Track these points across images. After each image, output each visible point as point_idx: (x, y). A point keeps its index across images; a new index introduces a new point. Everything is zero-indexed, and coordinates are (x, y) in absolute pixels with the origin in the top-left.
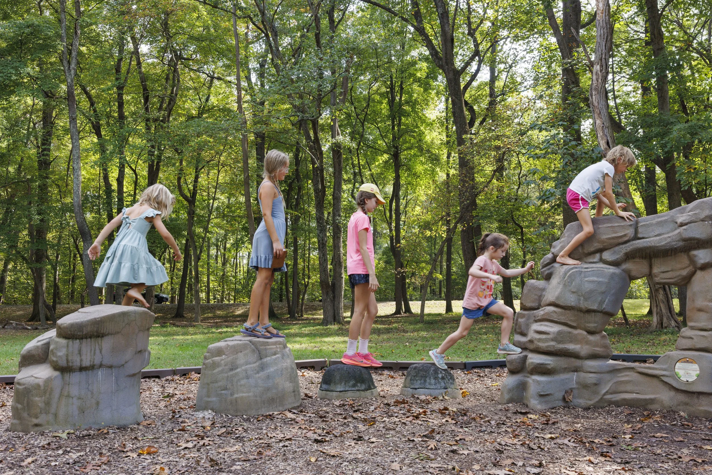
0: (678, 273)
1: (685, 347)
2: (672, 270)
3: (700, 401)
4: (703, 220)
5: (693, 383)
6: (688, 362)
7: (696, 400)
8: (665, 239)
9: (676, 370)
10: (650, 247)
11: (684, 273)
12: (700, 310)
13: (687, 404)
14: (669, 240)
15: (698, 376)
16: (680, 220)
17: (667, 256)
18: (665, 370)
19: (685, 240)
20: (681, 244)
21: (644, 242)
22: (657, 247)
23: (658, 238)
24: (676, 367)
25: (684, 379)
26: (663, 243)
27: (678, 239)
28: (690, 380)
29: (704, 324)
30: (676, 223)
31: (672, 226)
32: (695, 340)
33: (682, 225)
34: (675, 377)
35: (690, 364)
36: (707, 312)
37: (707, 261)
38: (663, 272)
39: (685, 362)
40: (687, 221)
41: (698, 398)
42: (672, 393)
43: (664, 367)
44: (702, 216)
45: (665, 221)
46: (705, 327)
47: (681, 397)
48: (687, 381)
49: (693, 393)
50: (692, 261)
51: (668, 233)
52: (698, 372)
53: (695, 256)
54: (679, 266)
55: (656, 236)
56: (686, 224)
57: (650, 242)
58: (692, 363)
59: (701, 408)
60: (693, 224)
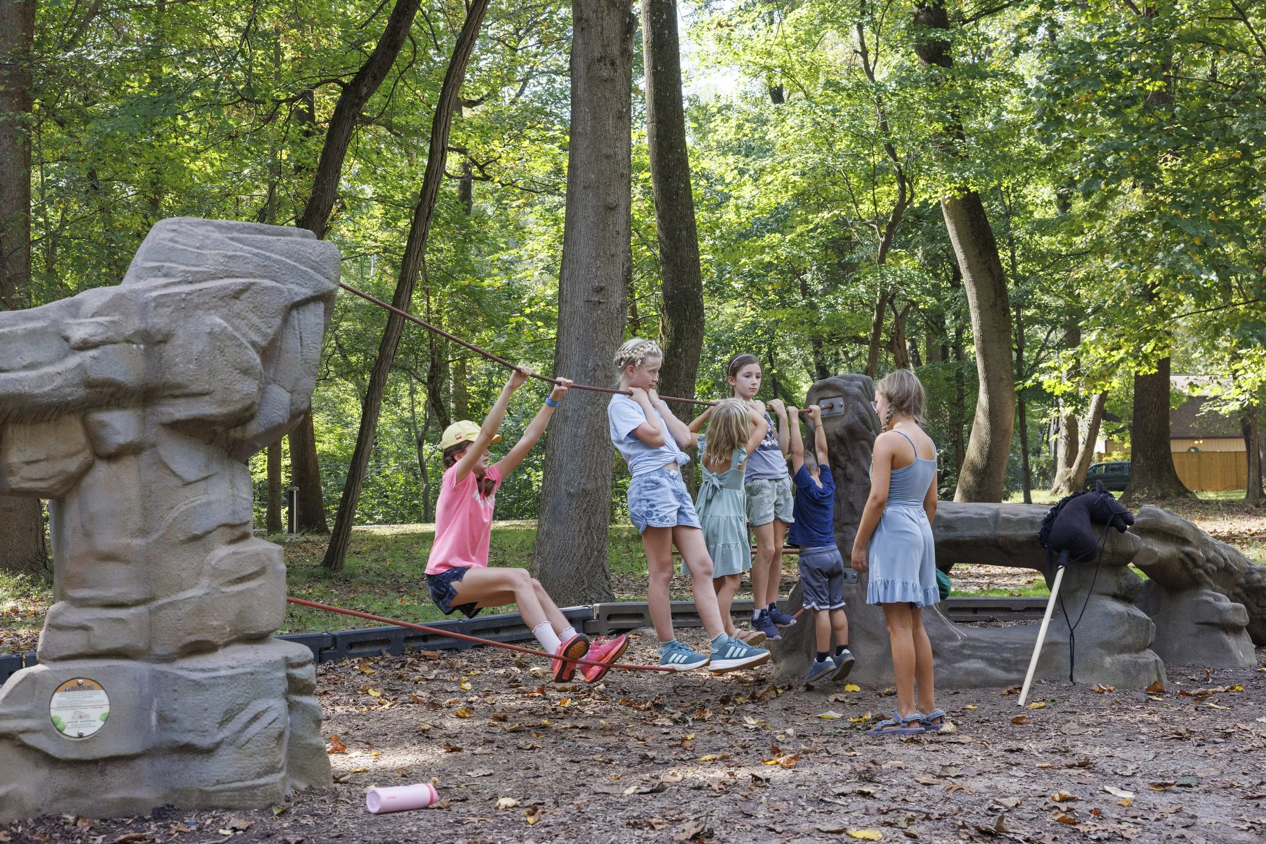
0: (59, 466)
1: (66, 653)
2: (46, 459)
3: (108, 779)
4: (128, 341)
5: (95, 737)
6: (80, 687)
7: (97, 780)
8: (51, 377)
9: (53, 713)
10: (20, 395)
11: (73, 465)
12: (110, 557)
13: (73, 793)
14: (59, 381)
15: (108, 719)
16: (78, 333)
17: (41, 421)
18: (27, 716)
19: (90, 384)
20: (81, 392)
21: (7, 381)
22: (35, 396)
23: (33, 374)
24: (54, 704)
25: (71, 732)
26: (47, 389)
27: (77, 380)
28: (88, 731)
29: (119, 590)
30: (67, 339)
31: (56, 345)
32: (97, 630)
33: (84, 346)
34: (53, 729)
35: (87, 693)
36: (127, 562)
37: (129, 439)
38: (28, 463)
39: (73, 689)
40: (98, 338)
41: (102, 772)
42: (43, 773)
43: (24, 708)
44: (129, 330)
45: (43, 332)
46: (120, 599)
47: (64, 779)
48: (81, 736)
49: (95, 762)
50: (93, 438)
51: (51, 363)
52: (106, 709)
53: (103, 425)
54: (63, 448)
55: (25, 368)
56: (95, 346)
57: (19, 381)
58: (90, 688)
59: (111, 796)
60: (110, 347)
